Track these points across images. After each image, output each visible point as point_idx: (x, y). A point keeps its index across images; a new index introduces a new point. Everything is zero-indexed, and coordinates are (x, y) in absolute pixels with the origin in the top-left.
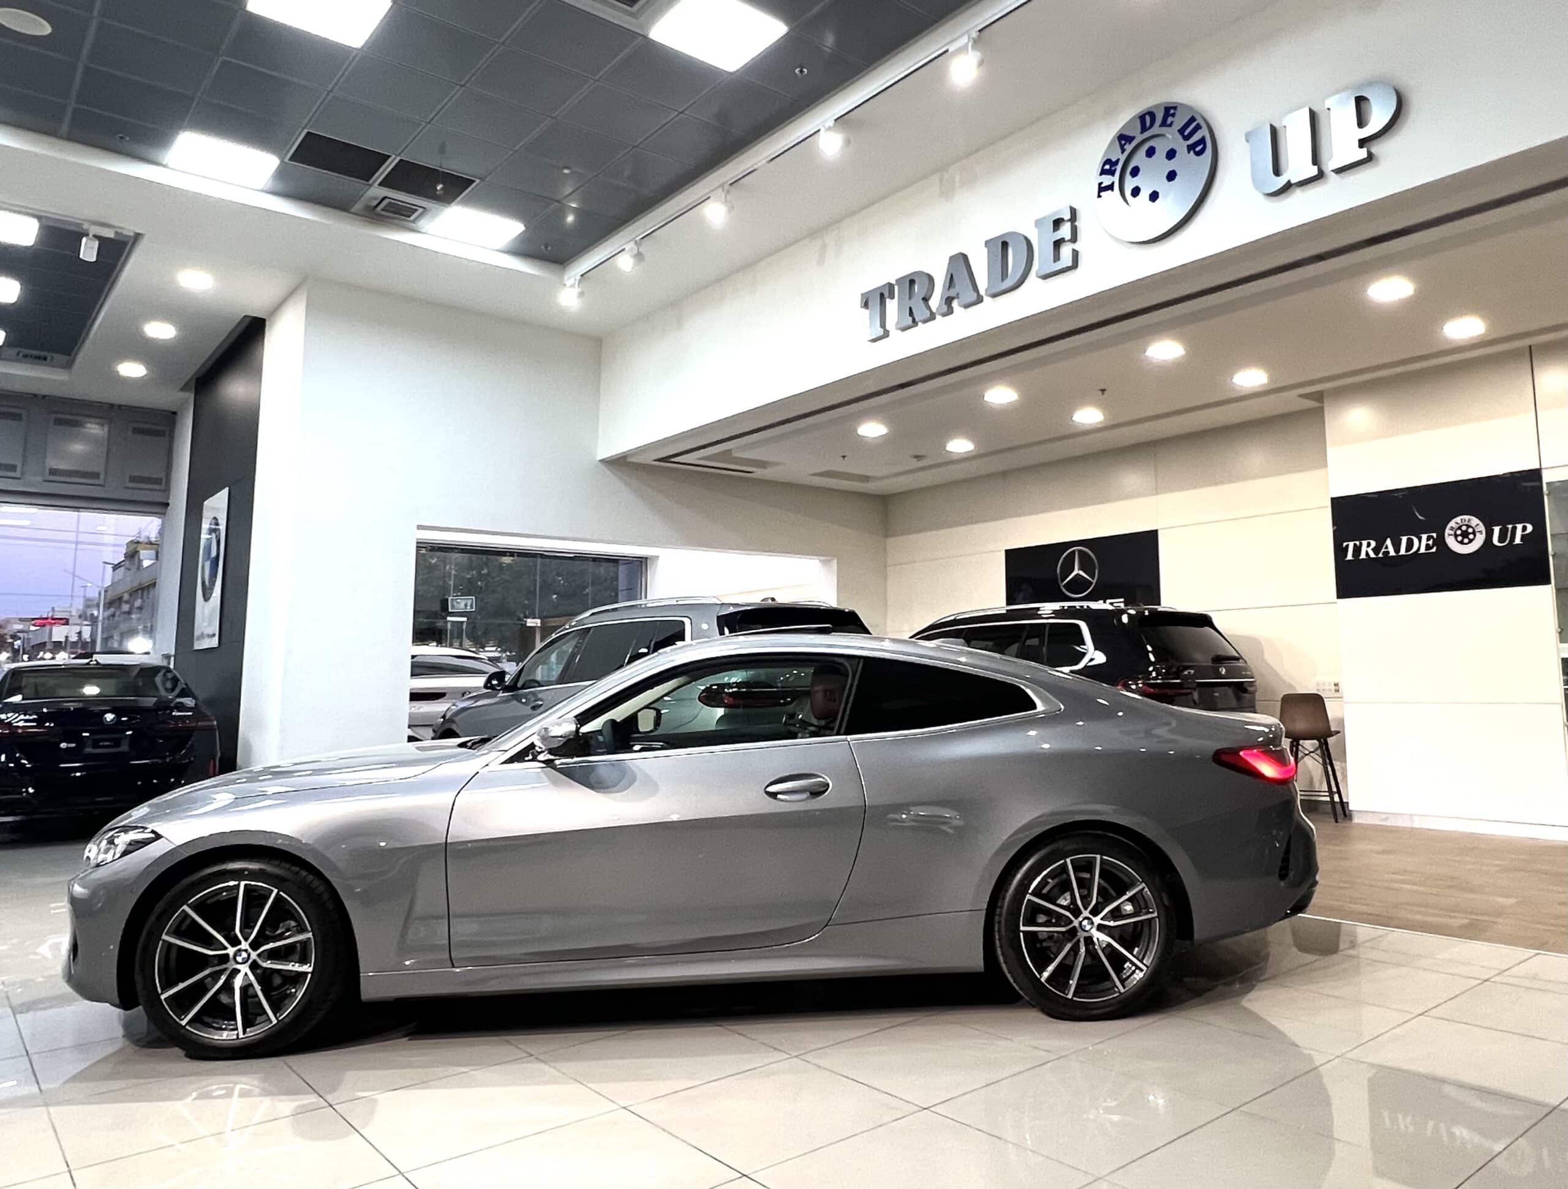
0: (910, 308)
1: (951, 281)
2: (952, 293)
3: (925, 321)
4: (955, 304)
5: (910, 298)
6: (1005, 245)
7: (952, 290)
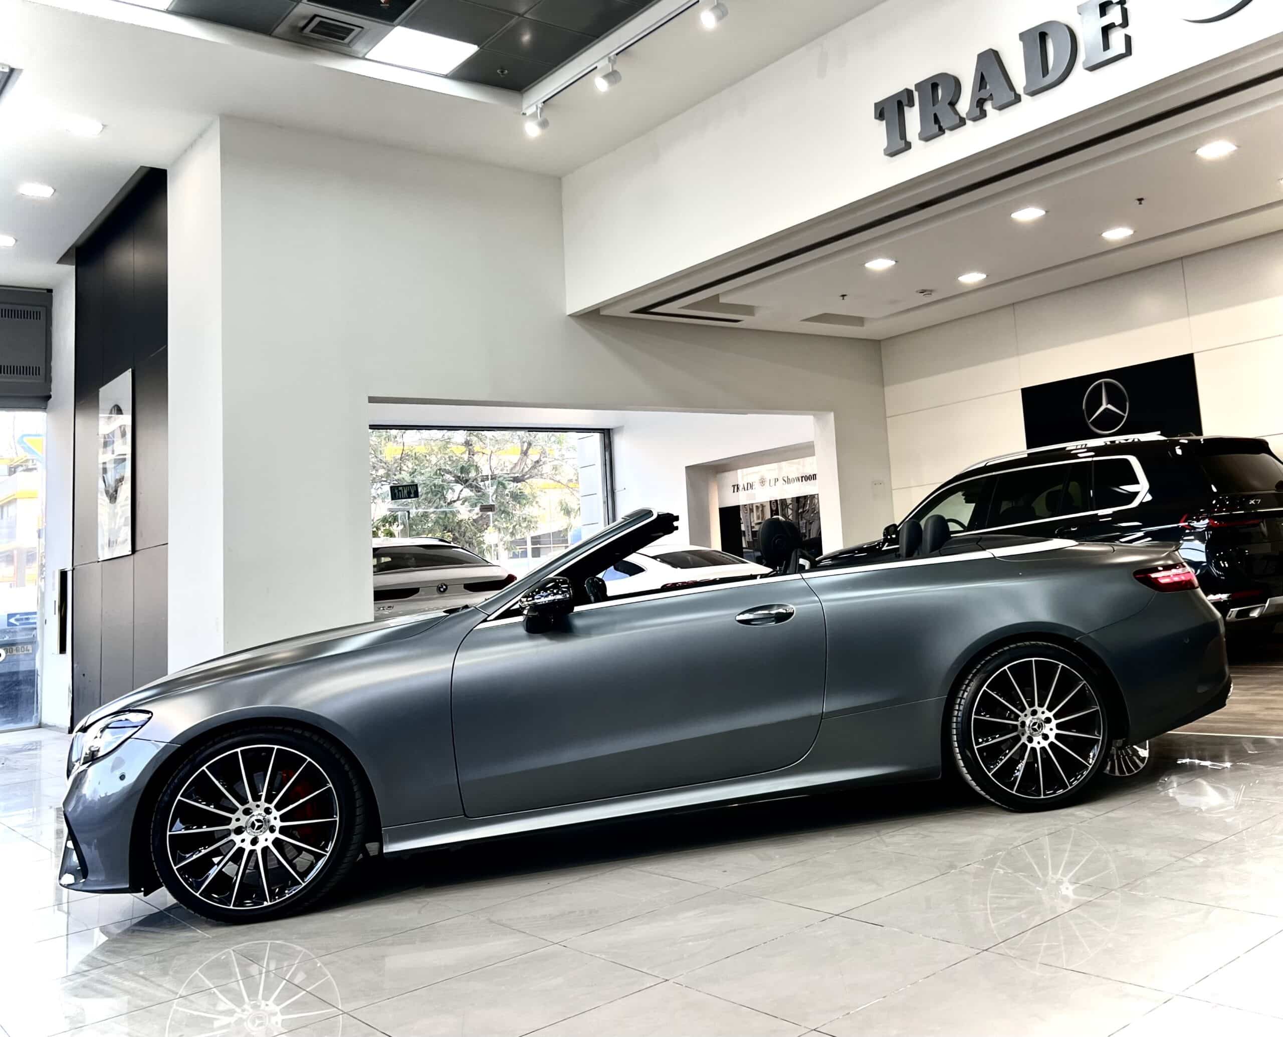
0: (935, 115)
1: (981, 81)
2: (984, 94)
3: (952, 129)
4: (988, 106)
5: (933, 105)
6: (1043, 36)
7: (982, 91)
